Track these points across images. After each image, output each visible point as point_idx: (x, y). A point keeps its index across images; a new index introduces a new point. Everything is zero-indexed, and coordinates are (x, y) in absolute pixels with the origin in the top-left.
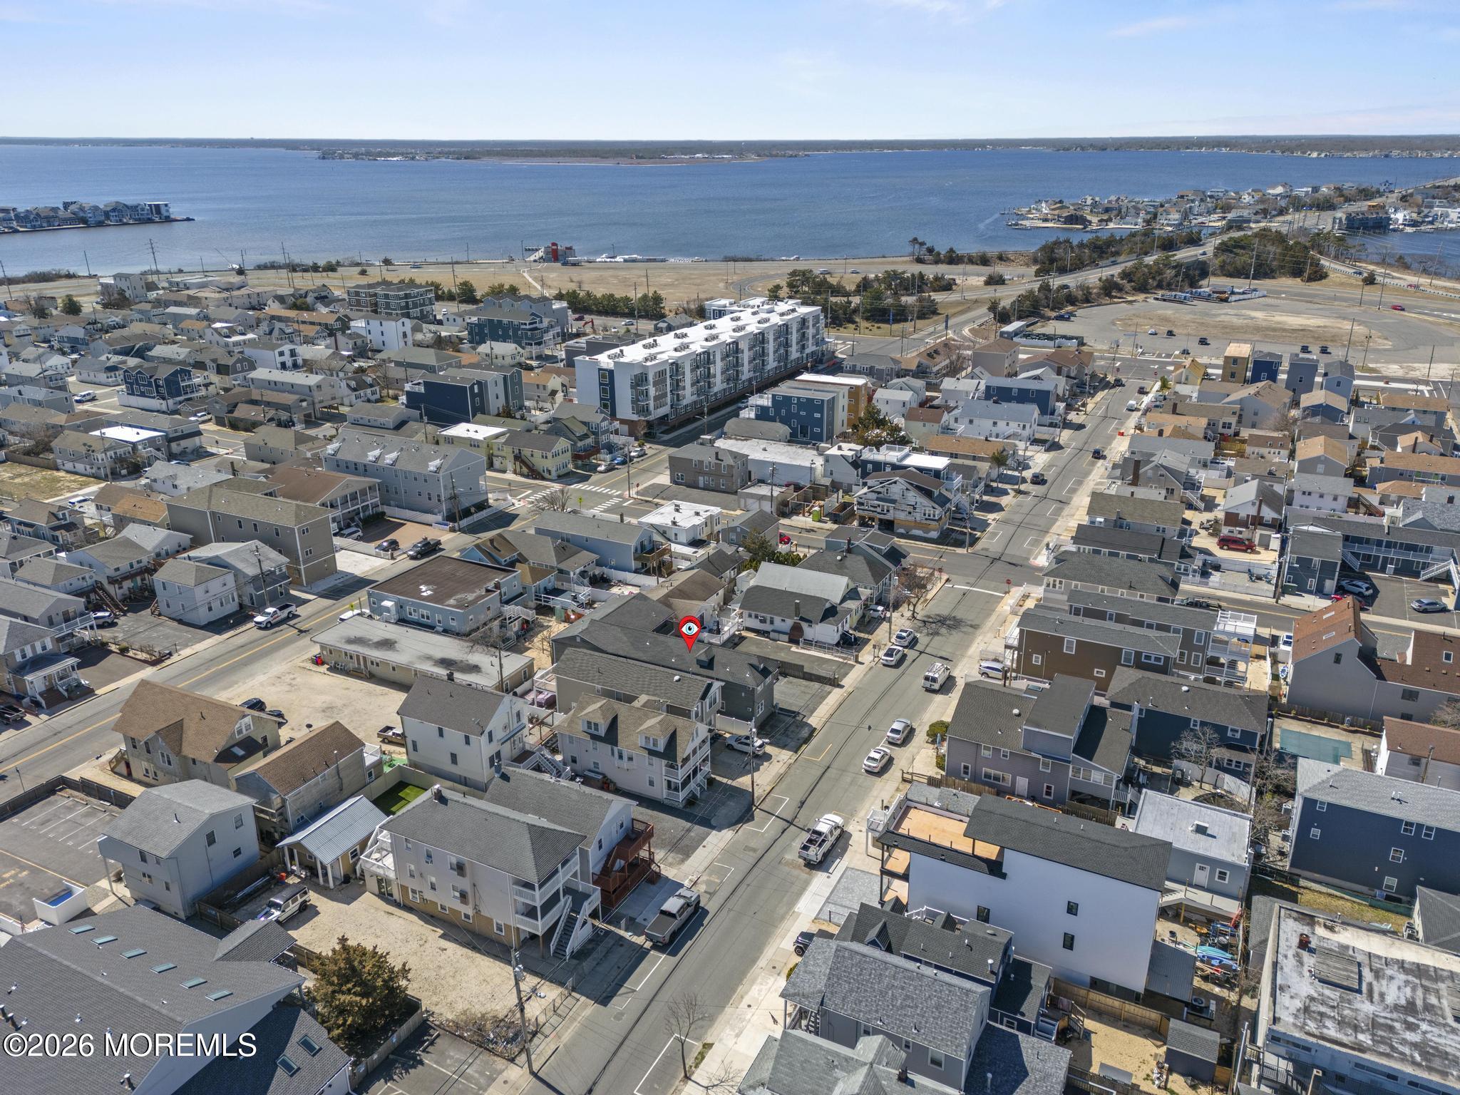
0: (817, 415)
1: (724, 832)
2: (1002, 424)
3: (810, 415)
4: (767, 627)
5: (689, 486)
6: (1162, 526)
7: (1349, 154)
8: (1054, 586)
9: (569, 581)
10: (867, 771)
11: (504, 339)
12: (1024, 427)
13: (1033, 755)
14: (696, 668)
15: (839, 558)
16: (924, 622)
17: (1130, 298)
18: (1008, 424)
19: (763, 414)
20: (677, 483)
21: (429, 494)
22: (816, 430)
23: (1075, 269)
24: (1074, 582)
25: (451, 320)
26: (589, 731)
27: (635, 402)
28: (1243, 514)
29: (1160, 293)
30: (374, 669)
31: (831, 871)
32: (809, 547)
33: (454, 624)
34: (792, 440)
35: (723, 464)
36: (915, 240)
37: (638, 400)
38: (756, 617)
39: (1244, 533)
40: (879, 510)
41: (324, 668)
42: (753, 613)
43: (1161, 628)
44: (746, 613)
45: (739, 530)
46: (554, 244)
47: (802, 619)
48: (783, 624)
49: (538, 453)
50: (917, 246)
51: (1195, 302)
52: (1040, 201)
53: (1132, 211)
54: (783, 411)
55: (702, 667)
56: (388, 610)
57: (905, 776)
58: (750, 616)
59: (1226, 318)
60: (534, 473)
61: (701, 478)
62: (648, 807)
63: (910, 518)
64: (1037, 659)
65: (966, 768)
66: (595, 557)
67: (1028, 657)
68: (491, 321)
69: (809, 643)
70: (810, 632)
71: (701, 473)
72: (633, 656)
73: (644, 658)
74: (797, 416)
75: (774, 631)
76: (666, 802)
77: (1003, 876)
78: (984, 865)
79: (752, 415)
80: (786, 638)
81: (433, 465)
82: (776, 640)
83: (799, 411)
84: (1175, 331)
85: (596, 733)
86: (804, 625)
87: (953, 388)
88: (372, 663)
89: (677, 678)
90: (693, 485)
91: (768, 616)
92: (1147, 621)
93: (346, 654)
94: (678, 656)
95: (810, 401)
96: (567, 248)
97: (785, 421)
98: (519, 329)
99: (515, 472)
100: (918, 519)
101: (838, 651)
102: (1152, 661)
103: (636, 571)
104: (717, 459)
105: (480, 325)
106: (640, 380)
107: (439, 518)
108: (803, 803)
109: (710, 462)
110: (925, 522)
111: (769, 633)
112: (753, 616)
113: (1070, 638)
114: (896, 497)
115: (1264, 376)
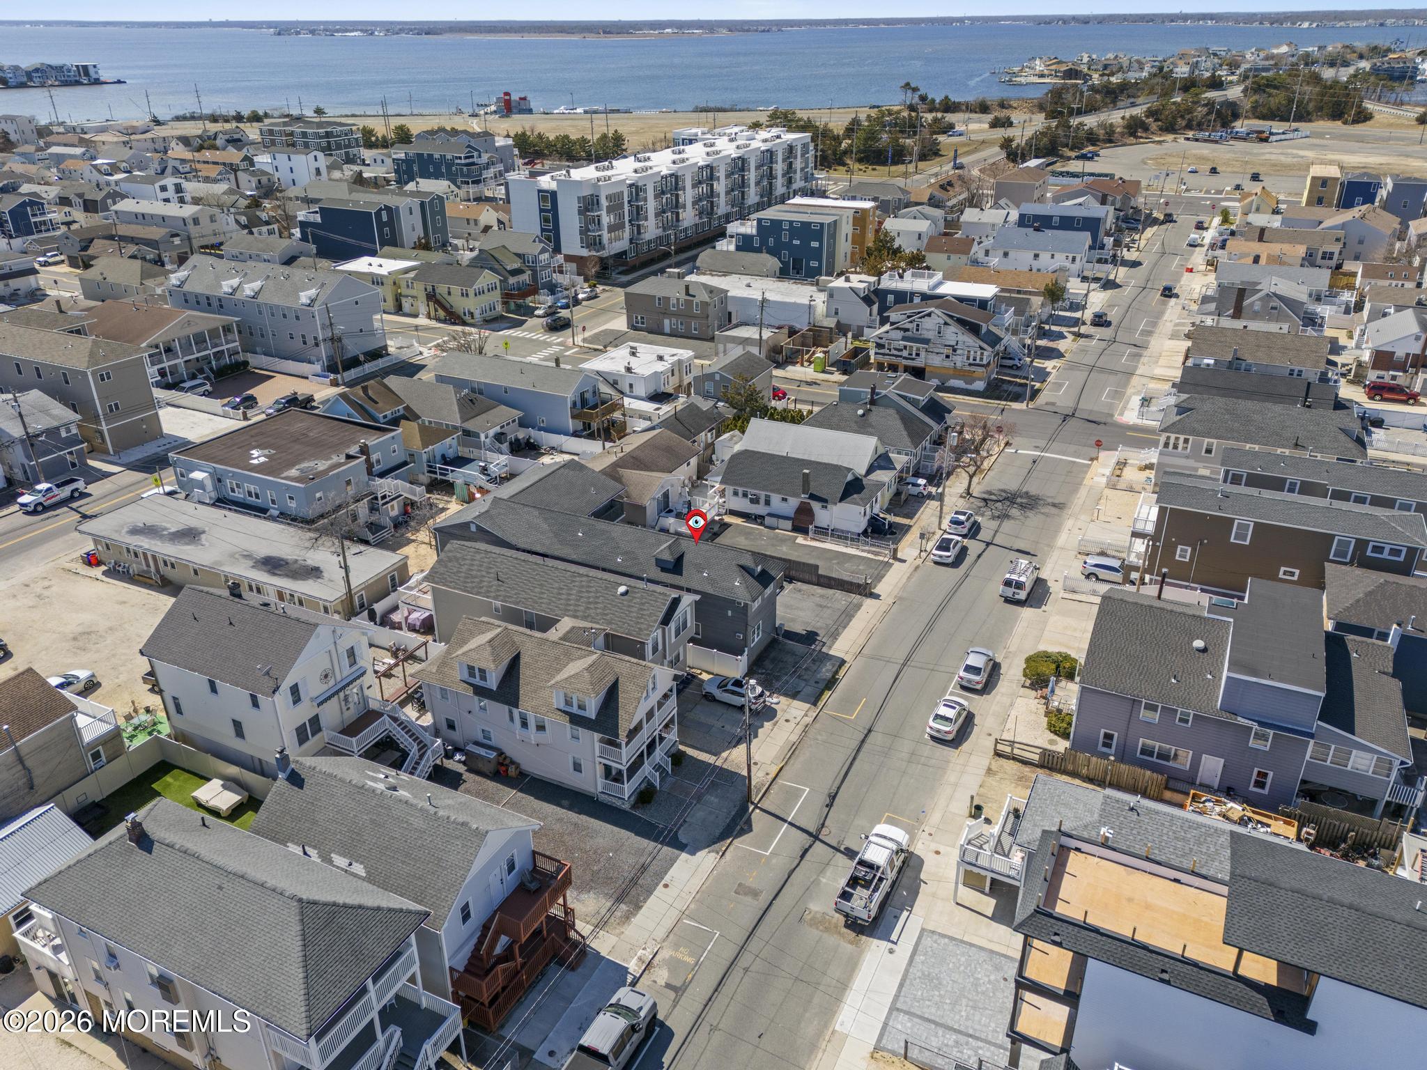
0: (815, 244)
1: (701, 854)
2: (1045, 257)
3: (805, 243)
4: (760, 509)
5: (650, 332)
6: (1297, 368)
7: (1342, 24)
8: (1175, 447)
9: (478, 446)
10: (932, 737)
11: (437, 175)
12: (1074, 259)
13: (1241, 721)
14: (656, 573)
15: (860, 412)
16: (985, 500)
17: (1157, 139)
18: (1053, 256)
19: (745, 244)
20: (635, 328)
21: (303, 336)
22: (814, 264)
23: (1091, 111)
24: (1207, 440)
25: (379, 161)
26: (472, 680)
27: (584, 231)
28: (1400, 353)
29: (1190, 134)
30: (167, 571)
31: (894, 937)
32: (813, 403)
33: (293, 504)
34: (783, 274)
35: (695, 300)
36: (908, 84)
37: (589, 230)
38: (745, 495)
39: (1402, 379)
40: (905, 353)
41: (98, 572)
42: (740, 490)
43: (1377, 502)
44: (730, 490)
45: (717, 377)
46: (507, 94)
47: (813, 497)
48: (784, 504)
49: (456, 289)
50: (909, 92)
51: (1231, 143)
52: (1034, 59)
53: (1136, 65)
54: (771, 240)
55: (664, 570)
56: (201, 485)
57: (1000, 747)
58: (736, 494)
59: (1273, 157)
60: (453, 317)
61: (667, 322)
62: (570, 808)
63: (948, 364)
64: (1183, 553)
65: (1108, 737)
66: (517, 414)
67: (1170, 549)
68: (420, 156)
69: (823, 532)
70: (823, 516)
71: (666, 313)
72: (556, 553)
73: (574, 557)
74: (789, 246)
75: (770, 515)
76: (603, 798)
77: (1310, 1028)
78: (1262, 1000)
79: (732, 248)
80: (789, 524)
81: (304, 297)
82: (773, 528)
83: (791, 240)
84: (1219, 169)
85: (482, 683)
86: (816, 506)
87: (976, 220)
88: (165, 563)
89: (622, 589)
90: (656, 330)
91: (762, 494)
92: (1357, 492)
93: (128, 550)
94: (626, 553)
95: (806, 225)
96: (521, 99)
97: (773, 252)
98: (453, 164)
99: (429, 317)
100: (959, 365)
101: (867, 543)
102: (1385, 555)
103: (576, 434)
104: (687, 293)
105: (408, 161)
106: (589, 204)
107: (317, 368)
108: (833, 797)
109: (678, 299)
110: (968, 368)
111: (762, 517)
112: (740, 494)
113: (1243, 520)
114: (930, 335)
115: (1359, 201)
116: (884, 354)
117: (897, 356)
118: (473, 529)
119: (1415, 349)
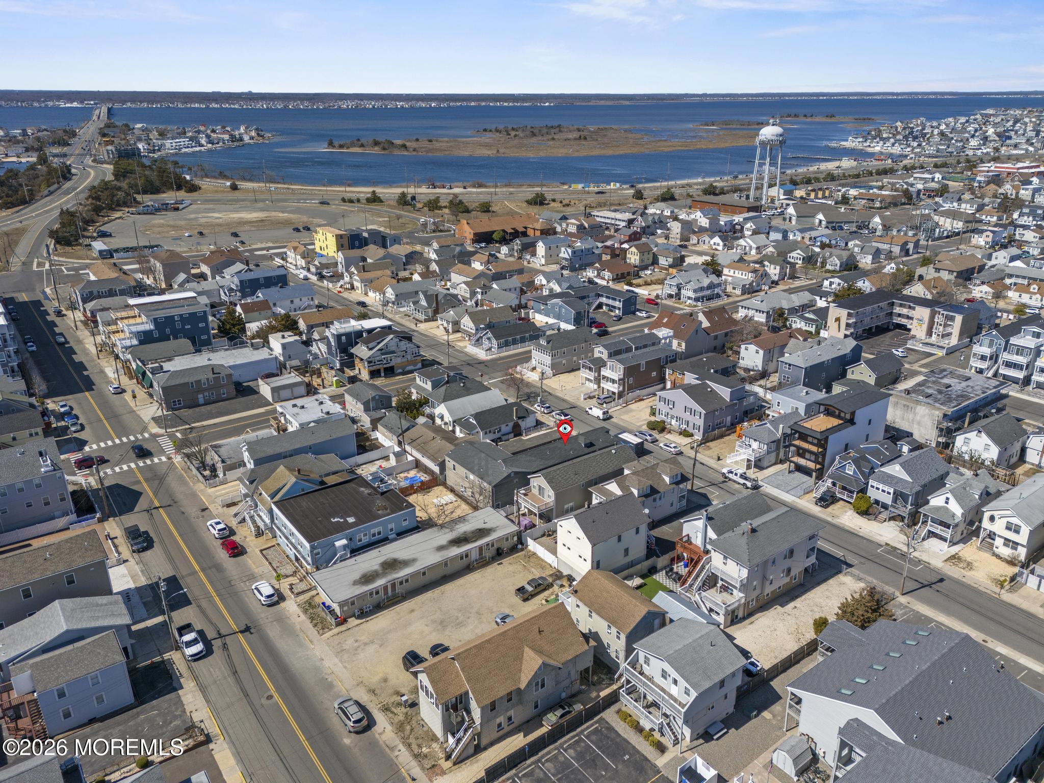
0: (202, 325)
3: (195, 326)
4: (499, 435)
5: (190, 407)
12: (312, 299)
13: (735, 402)
15: (462, 385)
17: (115, 216)
18: (301, 300)
19: (147, 337)
22: (204, 337)
24: (564, 349)
29: (127, 210)
30: (403, 587)
31: (762, 485)
35: (221, 376)
38: (490, 431)
40: (384, 361)
41: (354, 622)
48: (507, 427)
54: (168, 330)
61: (200, 396)
63: (404, 360)
64: (631, 381)
65: (709, 426)
69: (526, 431)
76: (679, 510)
79: (134, 342)
80: (512, 435)
81: (47, 465)
82: (508, 440)
83: (184, 326)
88: (401, 583)
89: (614, 451)
91: (497, 427)
93: (371, 594)
95: (193, 314)
97: (178, 337)
102: (672, 358)
103: (359, 454)
104: (214, 373)
109: (208, 379)
110: (413, 359)
111: (501, 437)
112: (488, 432)
113: (643, 362)
114: (393, 348)
115: (357, 243)
116: (372, 366)
117: (379, 365)
118: (512, 475)
119: (517, 302)
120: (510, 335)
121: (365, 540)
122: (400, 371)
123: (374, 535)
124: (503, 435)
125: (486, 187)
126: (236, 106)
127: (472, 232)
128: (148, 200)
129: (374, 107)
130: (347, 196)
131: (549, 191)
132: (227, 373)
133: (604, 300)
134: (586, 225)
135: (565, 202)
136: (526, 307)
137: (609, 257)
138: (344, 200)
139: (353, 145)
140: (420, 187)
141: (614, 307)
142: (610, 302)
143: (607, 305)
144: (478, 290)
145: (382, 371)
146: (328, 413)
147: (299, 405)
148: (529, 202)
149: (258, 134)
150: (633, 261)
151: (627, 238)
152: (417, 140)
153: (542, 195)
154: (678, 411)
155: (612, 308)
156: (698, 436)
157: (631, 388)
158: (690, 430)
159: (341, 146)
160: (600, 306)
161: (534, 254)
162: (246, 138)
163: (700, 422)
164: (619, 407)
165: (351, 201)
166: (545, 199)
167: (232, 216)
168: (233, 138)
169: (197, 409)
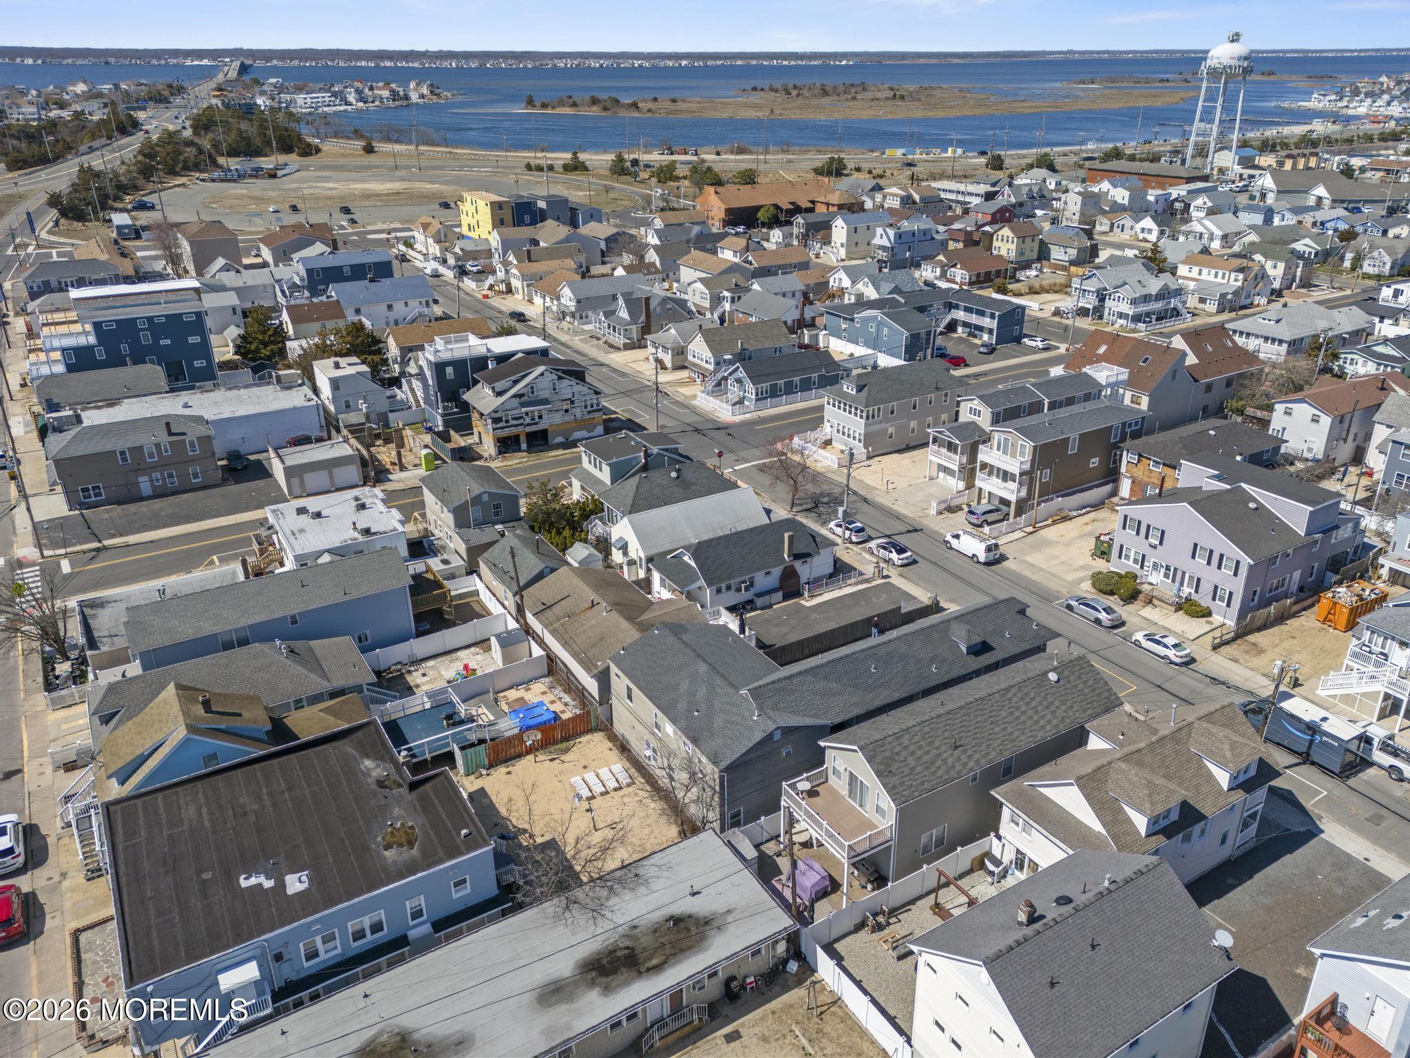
0: (194, 340)
2: (399, 307)
3: (179, 341)
4: (749, 595)
5: (119, 502)
6: (778, 346)
8: (873, 417)
14: (974, 661)
15: (674, 474)
18: (406, 304)
19: (82, 360)
20: (85, 506)
22: (197, 364)
26: (1155, 828)
29: (199, 175)
38: (729, 588)
42: (723, 586)
47: (797, 557)
48: (769, 577)
55: (976, 654)
57: (1215, 641)
58: (719, 591)
61: (143, 480)
63: (569, 418)
64: (1046, 475)
65: (1255, 593)
69: (812, 587)
71: (140, 469)
74: (154, 349)
79: (60, 369)
80: (779, 595)
82: (770, 606)
83: (156, 339)
85: (1165, 823)
86: (798, 565)
89: (1053, 677)
90: (129, 498)
91: (745, 578)
94: (933, 660)
95: (174, 320)
97: (141, 360)
102: (1133, 428)
103: (419, 632)
104: (170, 434)
110: (587, 417)
111: (751, 602)
112: (724, 589)
113: (1074, 436)
114: (545, 394)
115: (527, 218)
116: (502, 428)
117: (516, 426)
118: (777, 736)
119: (797, 316)
120: (780, 375)
121: (328, 954)
122: (560, 439)
123: (358, 935)
124: (759, 595)
125: (751, 153)
126: (416, 65)
127: (723, 207)
128: (234, 163)
129: (601, 66)
130: (533, 163)
131: (851, 158)
132: (200, 434)
133: (960, 315)
134: (917, 197)
135: (875, 172)
136: (812, 325)
137: (960, 245)
138: (529, 167)
139: (561, 103)
140: (650, 153)
141: (981, 329)
142: (974, 319)
143: (966, 324)
144: (726, 294)
145: (523, 439)
146: (367, 532)
147: (312, 509)
148: (818, 172)
149: (432, 92)
150: (1004, 253)
151: (989, 218)
152: (655, 99)
153: (840, 160)
154: (1176, 553)
155: (975, 330)
156: (1225, 618)
157: (1047, 492)
158: (1204, 600)
159: (544, 106)
160: (952, 327)
161: (827, 241)
162: (414, 97)
163: (1237, 586)
164: (1018, 534)
165: (540, 169)
166: (845, 167)
167: (353, 186)
168: (395, 96)
169: (132, 507)
